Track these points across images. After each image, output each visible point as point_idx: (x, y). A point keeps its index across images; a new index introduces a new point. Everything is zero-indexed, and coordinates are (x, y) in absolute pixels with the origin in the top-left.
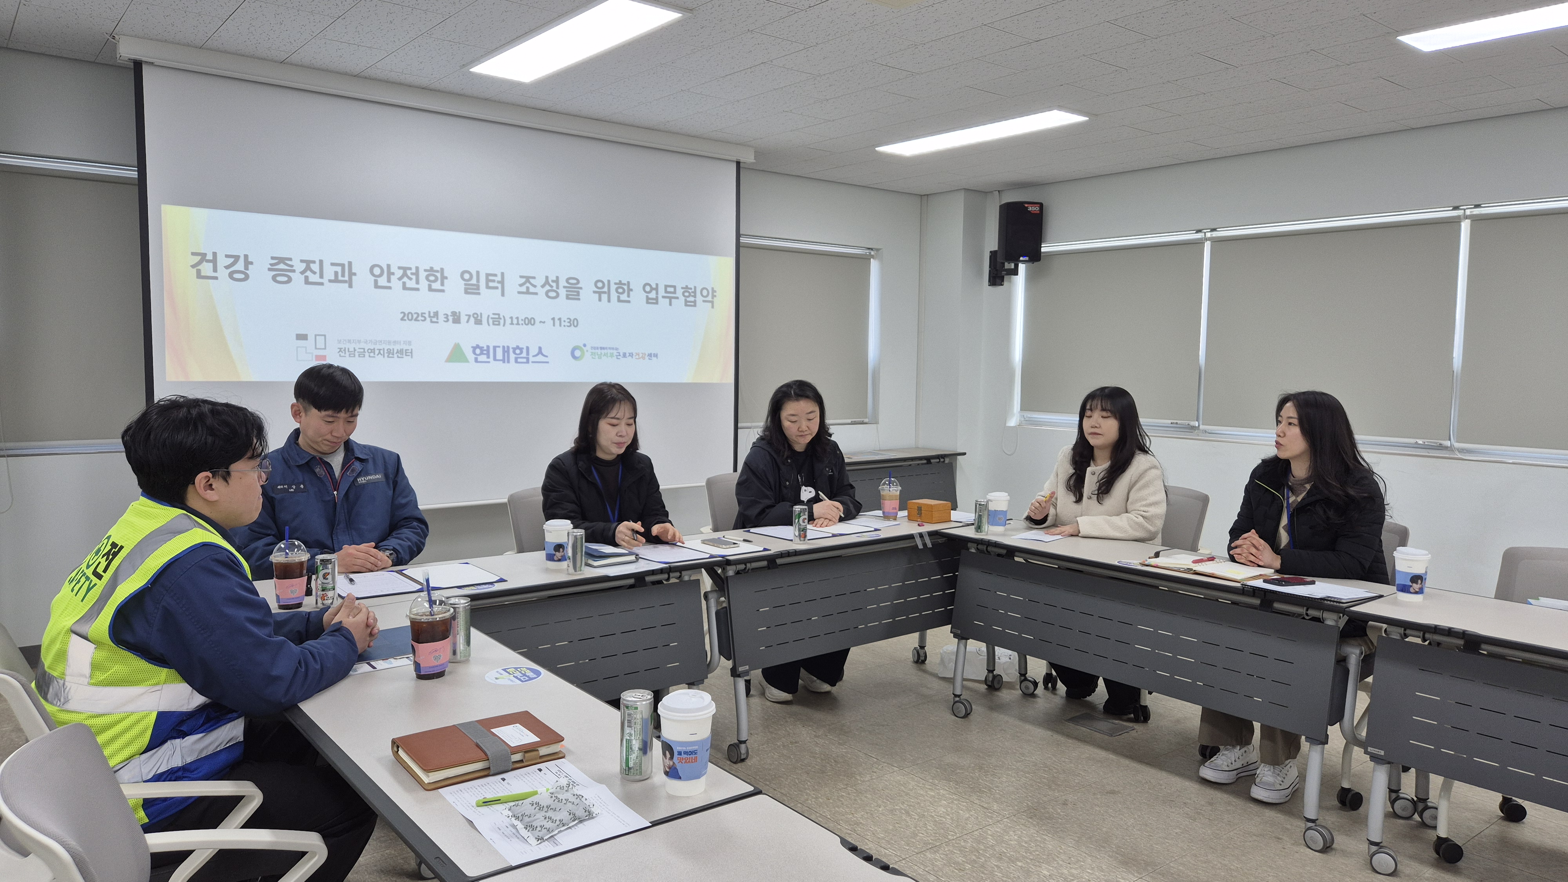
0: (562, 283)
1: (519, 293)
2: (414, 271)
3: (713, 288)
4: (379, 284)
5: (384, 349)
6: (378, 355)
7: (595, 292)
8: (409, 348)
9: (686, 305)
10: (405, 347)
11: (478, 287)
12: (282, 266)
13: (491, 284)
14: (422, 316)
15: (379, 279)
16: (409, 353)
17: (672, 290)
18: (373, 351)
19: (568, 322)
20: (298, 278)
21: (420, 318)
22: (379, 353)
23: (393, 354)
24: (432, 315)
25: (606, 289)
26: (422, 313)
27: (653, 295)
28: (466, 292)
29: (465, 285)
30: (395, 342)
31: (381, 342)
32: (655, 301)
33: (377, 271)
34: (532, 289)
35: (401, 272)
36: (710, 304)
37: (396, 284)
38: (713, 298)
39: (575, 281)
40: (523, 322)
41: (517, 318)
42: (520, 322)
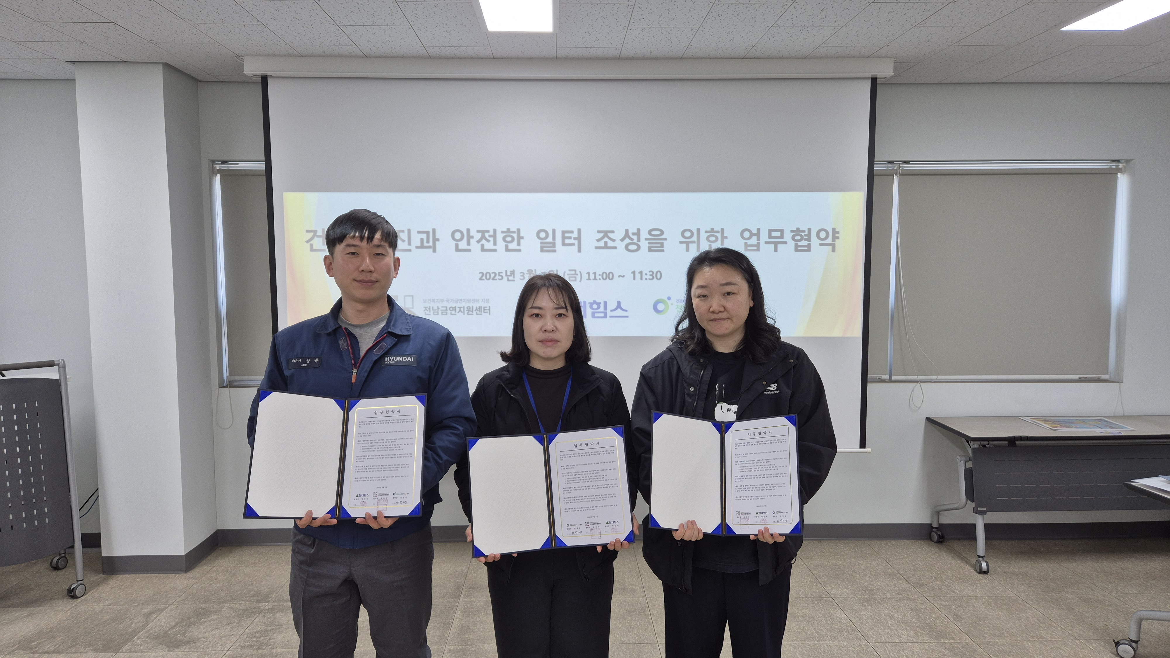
0: (644, 235)
1: (596, 248)
2: (491, 233)
3: (834, 229)
4: (460, 247)
5: (464, 307)
6: (459, 312)
7: (681, 242)
8: (486, 305)
9: (796, 250)
10: (483, 305)
11: (554, 244)
13: (567, 241)
14: (499, 275)
15: (459, 243)
16: (487, 310)
17: (778, 234)
18: (454, 309)
19: (650, 275)
21: (497, 277)
22: (460, 310)
23: (472, 312)
24: (509, 273)
25: (695, 238)
26: (499, 273)
27: (753, 241)
28: (542, 250)
29: (541, 243)
30: (475, 301)
31: (461, 300)
32: (756, 248)
33: (458, 236)
34: (610, 244)
35: (480, 235)
36: (830, 247)
37: (475, 246)
38: (834, 240)
39: (658, 233)
40: (601, 277)
41: (595, 273)
42: (598, 277)
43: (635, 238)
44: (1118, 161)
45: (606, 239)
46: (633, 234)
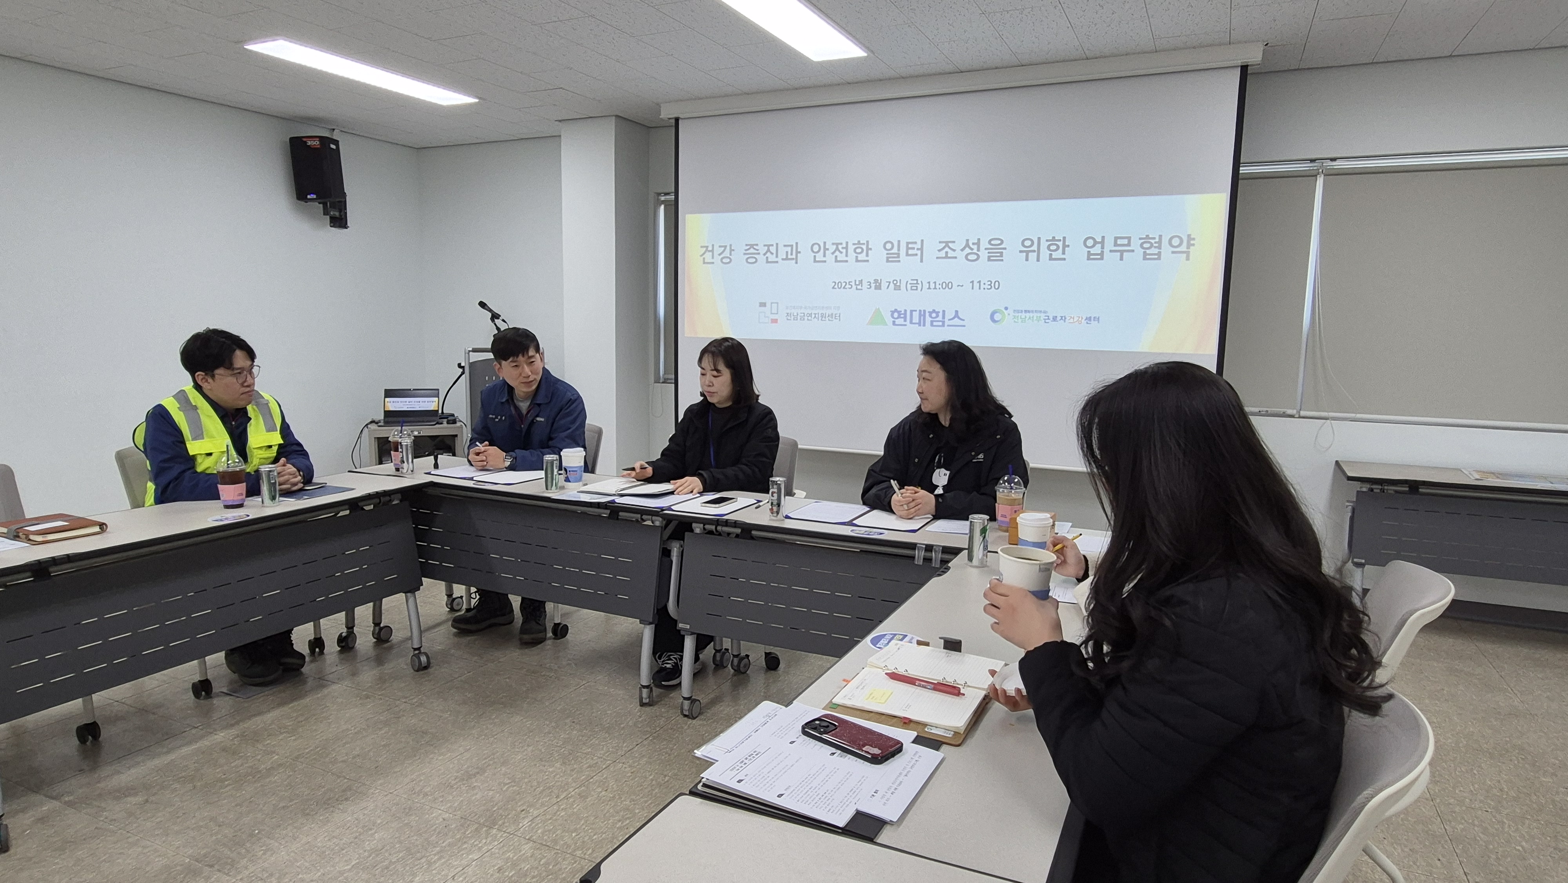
0: (984, 244)
1: (938, 258)
2: (844, 246)
3: (1189, 236)
4: (818, 259)
5: (819, 313)
7: (1021, 252)
8: (839, 312)
9: (1145, 259)
10: (834, 312)
11: (898, 255)
12: (752, 251)
13: (910, 252)
14: (849, 284)
15: (817, 255)
16: (838, 317)
17: (1125, 241)
18: (810, 315)
19: (989, 285)
20: (761, 258)
21: (848, 286)
22: (815, 317)
23: (825, 318)
24: (857, 283)
25: (1035, 247)
26: (849, 282)
27: (1097, 249)
28: (888, 261)
29: (887, 254)
30: (827, 308)
31: (816, 307)
32: (1098, 257)
33: (816, 248)
34: (951, 254)
35: (835, 247)
36: (1184, 256)
37: (830, 258)
38: (1188, 248)
39: (998, 242)
40: (940, 286)
41: (935, 283)
42: (938, 286)
43: (975, 247)
45: (947, 249)
46: (973, 244)
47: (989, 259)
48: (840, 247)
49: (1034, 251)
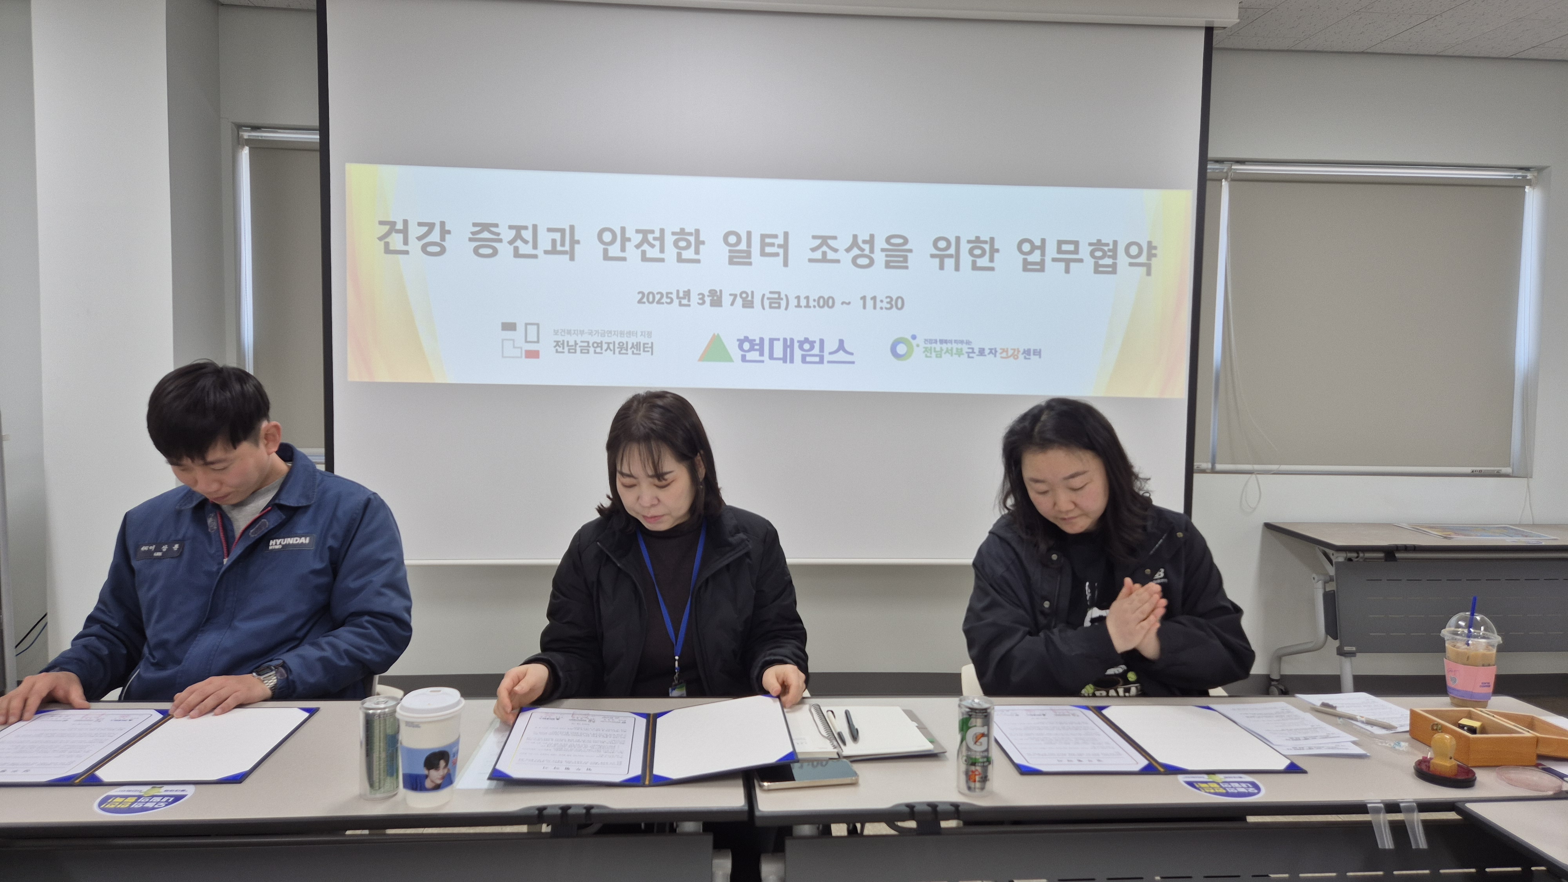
0: (880, 243)
1: (811, 260)
2: (657, 234)
3: (1150, 243)
4: (610, 254)
5: (614, 342)
6: (606, 350)
7: (933, 256)
8: (649, 341)
9: (1096, 271)
10: (643, 340)
11: (748, 254)
12: (486, 235)
13: (768, 250)
14: (667, 297)
15: (609, 248)
16: (649, 348)
17: (1071, 247)
18: (600, 345)
19: (888, 303)
20: (506, 250)
21: (664, 300)
22: (608, 348)
23: (627, 350)
24: (681, 295)
25: (952, 251)
26: (667, 293)
27: (1036, 257)
28: (731, 262)
29: (730, 251)
30: (630, 333)
31: (610, 332)
32: (1038, 267)
33: (607, 237)
34: (831, 255)
35: (640, 237)
36: (1144, 270)
37: (632, 252)
38: (1149, 258)
39: (900, 241)
40: (816, 304)
41: (807, 298)
42: (812, 303)
43: (866, 247)
44: (1527, 169)
45: (825, 248)
46: (864, 242)
47: (888, 265)
48: (650, 237)
49: (950, 256)
